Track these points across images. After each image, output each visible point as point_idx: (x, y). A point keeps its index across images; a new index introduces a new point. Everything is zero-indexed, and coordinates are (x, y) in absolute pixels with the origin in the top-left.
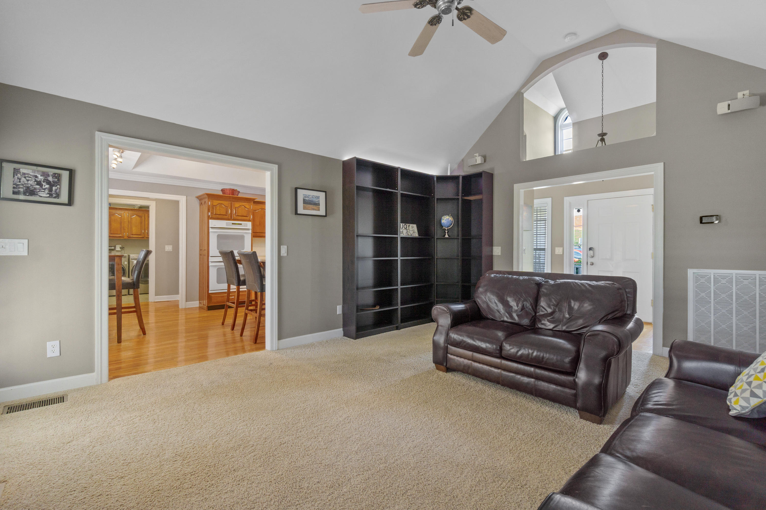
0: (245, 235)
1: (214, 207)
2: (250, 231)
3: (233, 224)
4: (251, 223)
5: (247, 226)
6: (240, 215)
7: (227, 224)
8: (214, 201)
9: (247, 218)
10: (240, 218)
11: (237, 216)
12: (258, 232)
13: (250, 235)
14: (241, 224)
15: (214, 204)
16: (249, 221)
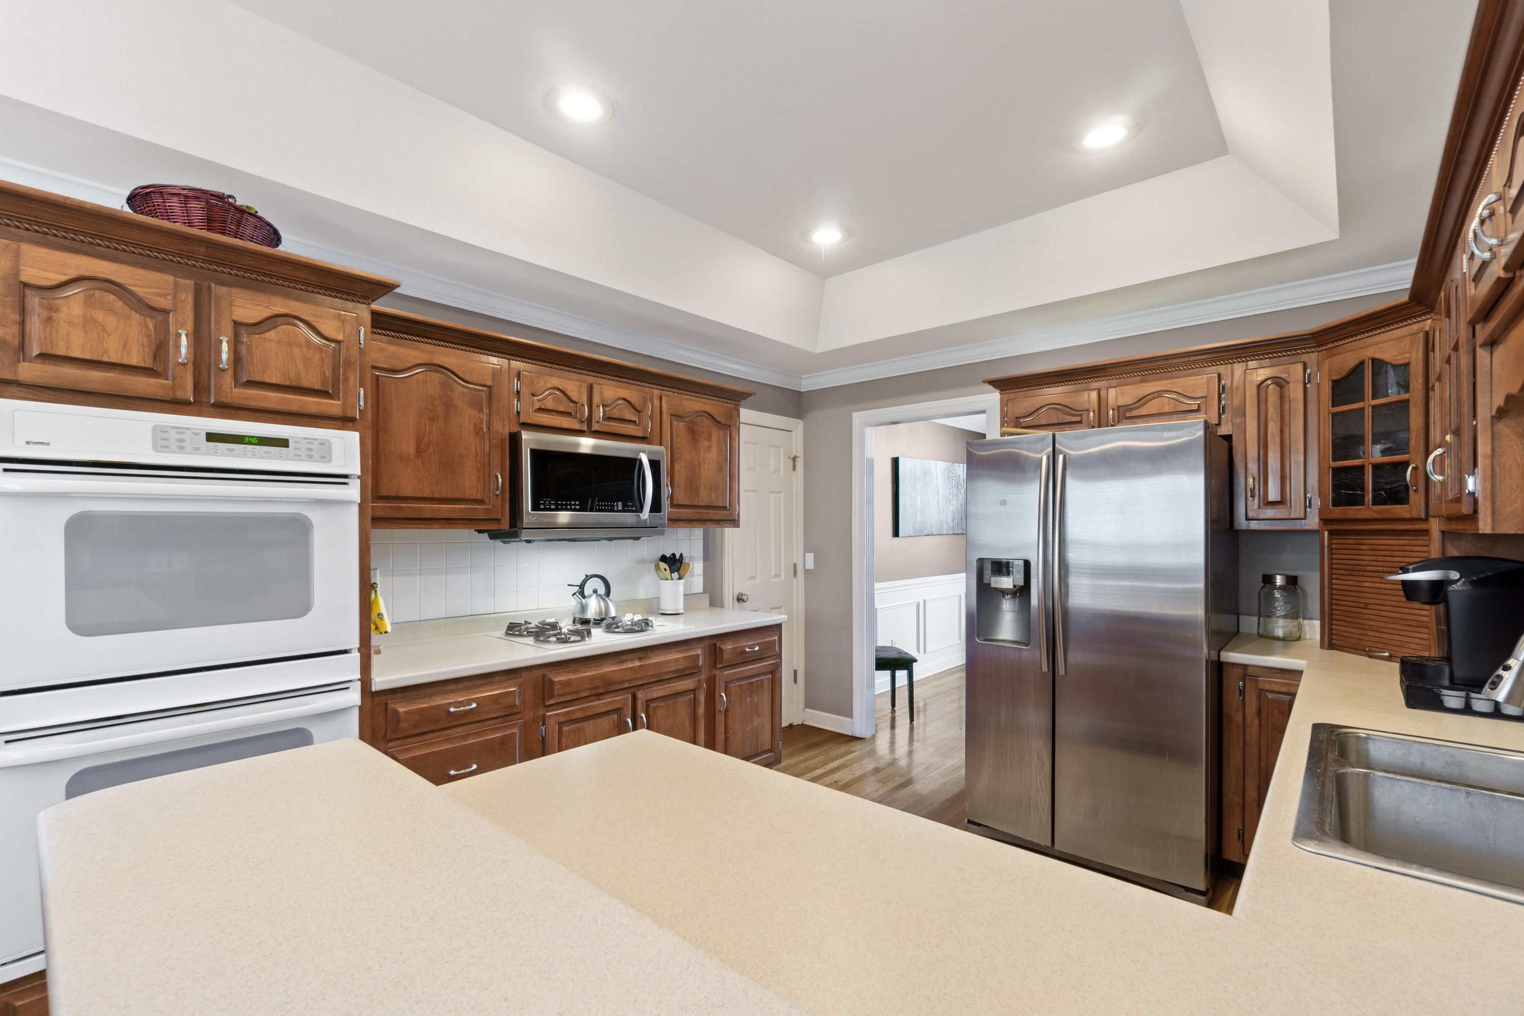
0: (315, 516)
1: (34, 301)
2: (353, 492)
3: (212, 437)
4: (356, 436)
5: (326, 457)
6: (274, 378)
7: (160, 439)
8: (30, 251)
9: (333, 406)
10: (273, 399)
11: (251, 384)
12: (409, 493)
13: (354, 512)
14: (283, 443)
15: (30, 274)
16: (344, 422)
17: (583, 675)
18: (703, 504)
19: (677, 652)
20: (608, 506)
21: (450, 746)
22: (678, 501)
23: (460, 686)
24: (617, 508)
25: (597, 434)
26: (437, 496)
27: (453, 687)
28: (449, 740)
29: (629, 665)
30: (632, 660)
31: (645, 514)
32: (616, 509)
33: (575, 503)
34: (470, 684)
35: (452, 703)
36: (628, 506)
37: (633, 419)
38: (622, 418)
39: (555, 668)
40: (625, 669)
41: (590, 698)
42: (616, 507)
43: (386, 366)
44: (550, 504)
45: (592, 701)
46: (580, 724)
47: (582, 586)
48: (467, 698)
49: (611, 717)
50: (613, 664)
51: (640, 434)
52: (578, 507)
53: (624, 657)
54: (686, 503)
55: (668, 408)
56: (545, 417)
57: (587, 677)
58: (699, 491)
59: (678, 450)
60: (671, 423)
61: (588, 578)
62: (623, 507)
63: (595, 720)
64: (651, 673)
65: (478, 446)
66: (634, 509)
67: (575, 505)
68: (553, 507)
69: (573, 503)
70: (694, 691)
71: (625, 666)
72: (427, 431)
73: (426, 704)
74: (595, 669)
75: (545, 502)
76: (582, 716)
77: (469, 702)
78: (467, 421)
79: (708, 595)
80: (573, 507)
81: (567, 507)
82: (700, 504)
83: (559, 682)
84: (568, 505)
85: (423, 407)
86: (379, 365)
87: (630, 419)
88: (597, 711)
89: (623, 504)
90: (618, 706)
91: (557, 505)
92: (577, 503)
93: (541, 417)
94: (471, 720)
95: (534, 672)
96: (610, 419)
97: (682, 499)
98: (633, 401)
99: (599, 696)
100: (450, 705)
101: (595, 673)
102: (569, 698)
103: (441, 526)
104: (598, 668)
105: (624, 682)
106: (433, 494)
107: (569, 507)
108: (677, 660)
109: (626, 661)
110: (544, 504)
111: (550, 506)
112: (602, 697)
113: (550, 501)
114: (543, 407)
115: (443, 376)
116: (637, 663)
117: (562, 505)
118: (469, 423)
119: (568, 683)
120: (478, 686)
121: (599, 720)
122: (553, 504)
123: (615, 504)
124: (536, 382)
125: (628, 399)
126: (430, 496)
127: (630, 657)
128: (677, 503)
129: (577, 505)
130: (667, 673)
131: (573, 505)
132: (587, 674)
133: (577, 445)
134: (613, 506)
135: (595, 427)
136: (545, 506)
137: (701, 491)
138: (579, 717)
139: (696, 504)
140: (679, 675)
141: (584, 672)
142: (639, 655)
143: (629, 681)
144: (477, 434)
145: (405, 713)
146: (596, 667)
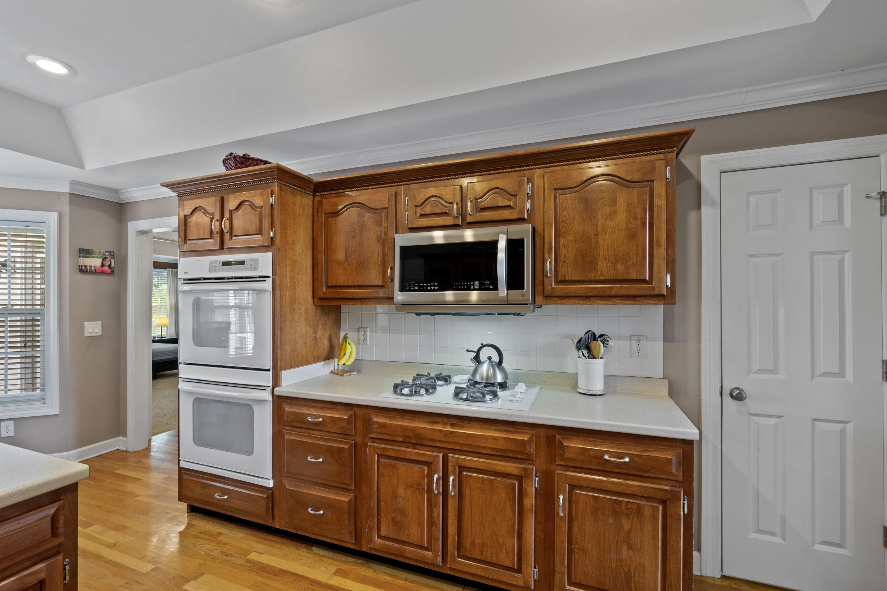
2: (267, 285)
5: (256, 268)
8: (187, 203)
9: (260, 241)
11: (235, 237)
14: (242, 263)
15: (187, 211)
17: (397, 423)
18: (602, 278)
19: (496, 430)
20: (464, 285)
21: (309, 441)
22: (564, 276)
23: (319, 405)
24: (474, 287)
25: (472, 224)
26: (356, 284)
27: (314, 404)
28: (310, 437)
29: (440, 427)
30: (445, 424)
31: (503, 292)
32: (472, 288)
33: (434, 285)
34: (324, 405)
35: (310, 414)
36: (485, 285)
37: (507, 203)
38: (495, 205)
39: (378, 411)
40: (434, 430)
41: (407, 444)
42: (472, 286)
43: (330, 211)
44: (414, 286)
45: (408, 447)
46: (394, 462)
47: (478, 352)
48: (319, 414)
49: (421, 466)
50: (424, 422)
51: (516, 216)
52: (437, 288)
53: (438, 419)
54: (577, 278)
55: (551, 184)
56: (424, 220)
57: (401, 426)
58: (597, 264)
59: (563, 224)
60: (555, 198)
61: (483, 346)
62: (480, 286)
63: (408, 464)
64: (462, 442)
65: (379, 250)
66: (491, 287)
67: (434, 286)
68: (416, 288)
69: (432, 284)
70: (520, 478)
71: (435, 427)
72: (351, 245)
73: (298, 410)
74: (408, 421)
75: (410, 284)
76: (395, 456)
77: (319, 417)
78: (372, 234)
79: (666, 381)
80: (432, 288)
81: (427, 288)
82: (598, 278)
83: (377, 423)
84: (429, 286)
85: (348, 231)
86: (328, 212)
87: (504, 205)
88: (408, 456)
89: (479, 284)
90: (428, 460)
91: (419, 286)
92: (436, 284)
93: (422, 221)
94: (322, 429)
95: (363, 410)
96: (483, 209)
97: (570, 273)
98: (506, 187)
99: (415, 445)
100: (309, 415)
101: (407, 424)
102: (386, 437)
103: (361, 303)
104: (411, 422)
105: (435, 441)
106: (354, 283)
107: (429, 288)
108: (495, 438)
109: (438, 423)
110: (409, 287)
111: (414, 288)
112: (417, 447)
113: (414, 284)
114: (423, 213)
115: (359, 208)
116: (449, 429)
117: (423, 286)
118: (373, 235)
119: (383, 426)
120: (325, 408)
121: (410, 465)
122: (416, 286)
123: (472, 283)
124: (418, 196)
125: (502, 187)
126: (352, 285)
127: (445, 420)
128: (562, 279)
129: (436, 286)
130: (485, 448)
131: (433, 286)
132: (399, 423)
133: (432, 238)
134: (470, 285)
135: (469, 219)
136: (410, 288)
137: (599, 263)
138: (392, 455)
139: (593, 278)
140: (499, 454)
141: (398, 421)
142: (455, 421)
143: (440, 441)
144: (378, 241)
145: (290, 412)
146: (409, 420)
